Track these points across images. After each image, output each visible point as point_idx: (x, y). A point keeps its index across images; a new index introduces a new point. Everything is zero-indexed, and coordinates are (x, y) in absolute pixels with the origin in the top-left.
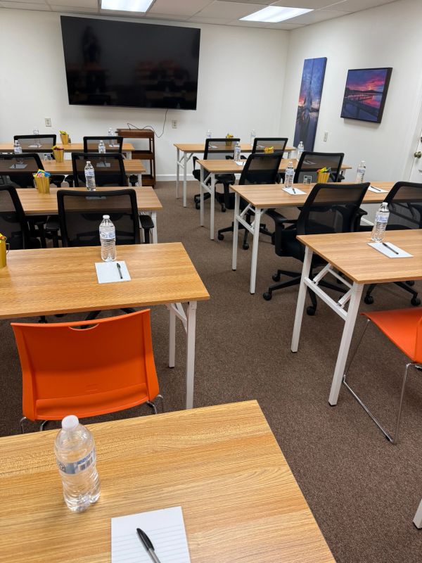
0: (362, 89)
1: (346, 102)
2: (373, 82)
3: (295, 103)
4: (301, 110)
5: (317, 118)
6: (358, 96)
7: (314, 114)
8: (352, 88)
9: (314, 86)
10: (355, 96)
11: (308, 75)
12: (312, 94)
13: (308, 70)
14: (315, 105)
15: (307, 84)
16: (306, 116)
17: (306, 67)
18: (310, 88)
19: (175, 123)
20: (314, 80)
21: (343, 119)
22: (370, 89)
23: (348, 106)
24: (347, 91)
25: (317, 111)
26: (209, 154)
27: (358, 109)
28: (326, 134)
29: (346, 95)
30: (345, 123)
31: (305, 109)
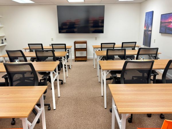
0: (167, 21)
1: (161, 27)
2: (171, 18)
3: (143, 29)
4: (145, 31)
5: (151, 34)
6: (165, 24)
7: (150, 32)
8: (163, 21)
9: (149, 22)
10: (164, 24)
11: (147, 18)
12: (149, 25)
13: (147, 16)
14: (150, 29)
15: (147, 21)
16: (147, 33)
17: (146, 15)
18: (148, 23)
19: (96, 38)
20: (149, 19)
21: (160, 34)
22: (170, 21)
23: (162, 28)
24: (161, 23)
25: (151, 31)
26: (102, 49)
27: (166, 29)
28: (155, 40)
29: (161, 24)
30: (161, 35)
31: (146, 31)
